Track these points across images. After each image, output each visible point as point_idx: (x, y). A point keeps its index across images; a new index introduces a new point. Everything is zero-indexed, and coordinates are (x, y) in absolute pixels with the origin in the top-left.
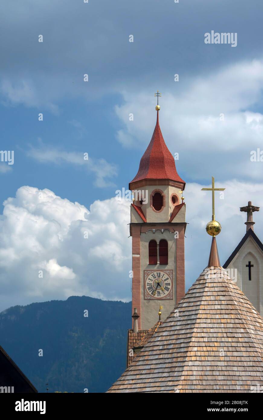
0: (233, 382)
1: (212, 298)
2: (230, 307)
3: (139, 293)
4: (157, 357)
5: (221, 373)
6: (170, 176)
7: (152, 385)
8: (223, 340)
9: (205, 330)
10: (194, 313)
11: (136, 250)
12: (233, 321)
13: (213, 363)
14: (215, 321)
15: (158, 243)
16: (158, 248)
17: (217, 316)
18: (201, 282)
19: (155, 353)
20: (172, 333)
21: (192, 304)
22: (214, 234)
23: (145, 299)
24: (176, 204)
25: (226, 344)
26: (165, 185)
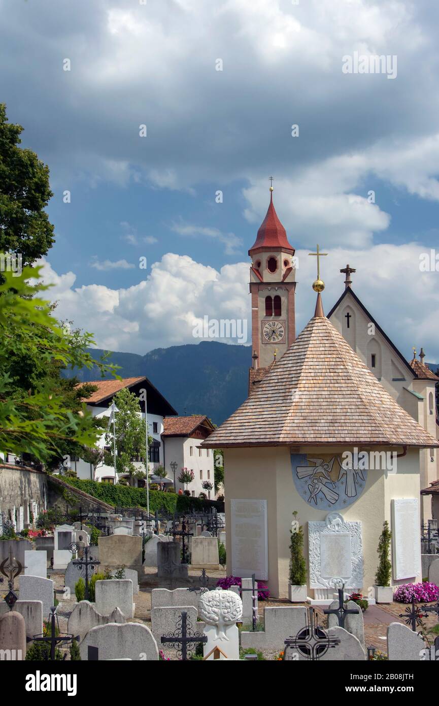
0: (334, 407)
1: (318, 342)
2: (332, 349)
3: (257, 339)
4: (273, 388)
5: (325, 400)
6: (282, 244)
7: (269, 409)
8: (327, 374)
9: (312, 367)
10: (303, 353)
11: (255, 304)
12: (334, 360)
13: (318, 393)
14: (320, 360)
15: (273, 299)
16: (273, 303)
17: (322, 356)
18: (309, 329)
19: (271, 385)
20: (285, 369)
21: (301, 347)
22: (319, 291)
23: (262, 344)
24: (287, 267)
25: (329, 378)
26: (278, 251)
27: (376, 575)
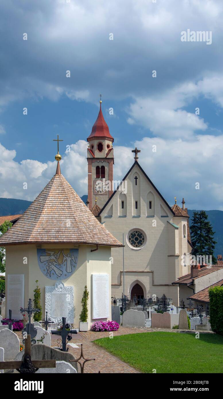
0: (60, 223)
1: (56, 188)
2: (63, 192)
3: (91, 192)
4: (31, 213)
5: (56, 219)
6: (106, 135)
7: (27, 224)
8: (58, 205)
9: (51, 201)
10: (47, 194)
11: (90, 171)
12: (63, 198)
13: (53, 215)
14: (56, 198)
15: (100, 168)
16: (100, 170)
17: (57, 196)
18: (52, 181)
19: (31, 211)
20: (38, 203)
21: (47, 190)
22: (58, 160)
24: (109, 149)
25: (60, 207)
26: (104, 139)
27: (80, 316)
